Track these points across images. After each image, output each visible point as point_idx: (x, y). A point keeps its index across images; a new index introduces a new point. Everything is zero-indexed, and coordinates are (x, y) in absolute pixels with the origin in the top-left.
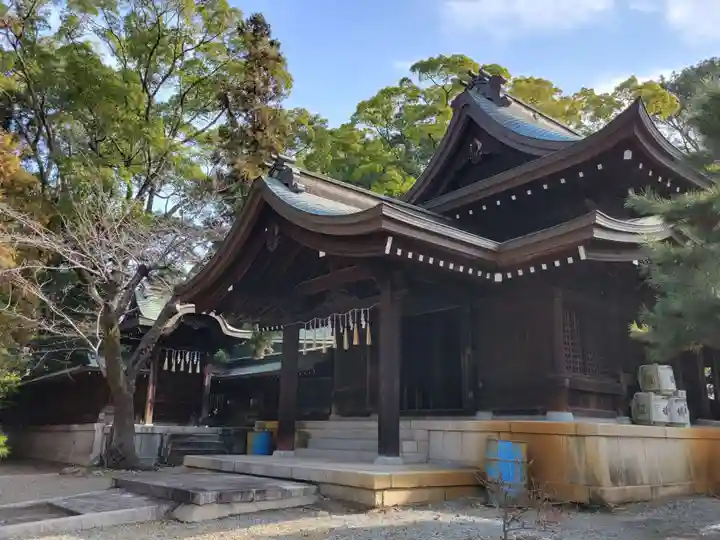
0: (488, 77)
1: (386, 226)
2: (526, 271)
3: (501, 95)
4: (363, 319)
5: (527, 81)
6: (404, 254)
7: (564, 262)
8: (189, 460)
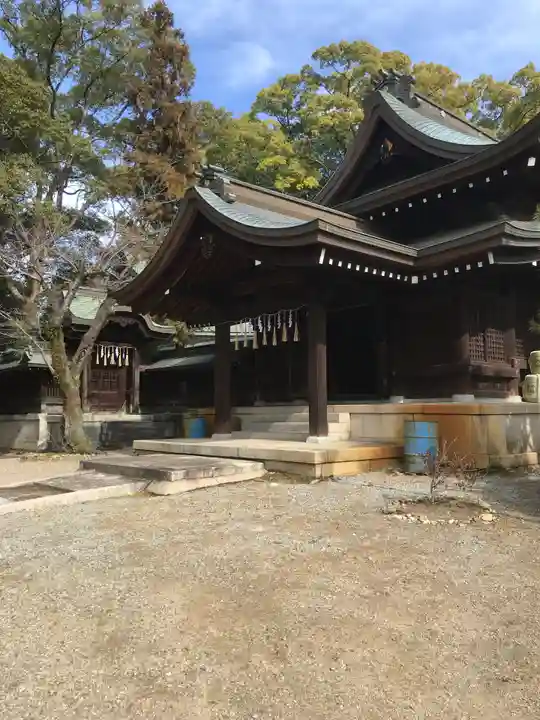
0: (399, 77)
1: (321, 239)
2: (440, 274)
3: (412, 96)
4: (290, 319)
5: (429, 68)
6: (335, 263)
7: (474, 266)
8: (138, 443)
